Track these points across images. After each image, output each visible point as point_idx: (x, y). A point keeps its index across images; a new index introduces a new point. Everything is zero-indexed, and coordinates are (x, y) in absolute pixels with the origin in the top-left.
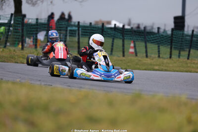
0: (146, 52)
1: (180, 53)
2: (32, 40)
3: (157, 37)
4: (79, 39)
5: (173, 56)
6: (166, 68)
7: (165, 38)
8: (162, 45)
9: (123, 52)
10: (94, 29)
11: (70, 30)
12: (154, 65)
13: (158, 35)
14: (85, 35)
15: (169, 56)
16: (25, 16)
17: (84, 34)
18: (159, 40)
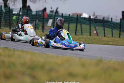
0: (104, 33)
2: (33, 24)
5: (121, 36)
6: (117, 44)
7: (117, 24)
8: (115, 29)
9: (90, 33)
10: (72, 18)
12: (109, 42)
13: (111, 23)
14: (66, 22)
15: (118, 36)
18: (113, 26)
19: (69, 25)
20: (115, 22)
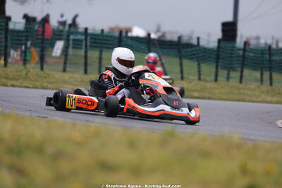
0: (182, 72)
1: (228, 74)
2: (19, 52)
3: (196, 50)
4: (86, 52)
5: (219, 78)
6: (209, 95)
7: (209, 52)
8: (204, 63)
10: (108, 38)
11: (74, 40)
12: (193, 91)
13: (198, 48)
14: (95, 47)
15: (213, 78)
16: (9, 19)
17: (93, 44)
18: (200, 55)
19: (101, 55)
20: (206, 46)
